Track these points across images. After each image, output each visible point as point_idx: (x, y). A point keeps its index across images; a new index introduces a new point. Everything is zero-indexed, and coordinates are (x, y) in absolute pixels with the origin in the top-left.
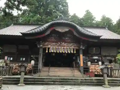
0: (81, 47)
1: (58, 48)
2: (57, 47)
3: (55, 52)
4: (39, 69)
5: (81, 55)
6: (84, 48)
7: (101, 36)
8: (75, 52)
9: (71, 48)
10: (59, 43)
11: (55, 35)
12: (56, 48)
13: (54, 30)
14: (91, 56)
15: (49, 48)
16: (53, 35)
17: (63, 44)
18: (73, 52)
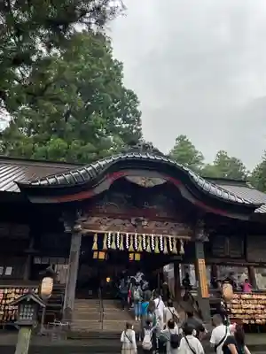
0: (200, 236)
1: (130, 236)
2: (127, 234)
3: (122, 248)
4: (68, 309)
5: (201, 262)
6: (207, 239)
7: (259, 206)
8: (182, 250)
9: (170, 237)
10: (133, 219)
11: (122, 195)
12: (125, 236)
14: (218, 264)
15: (101, 236)
17: (145, 223)
18: (175, 250)
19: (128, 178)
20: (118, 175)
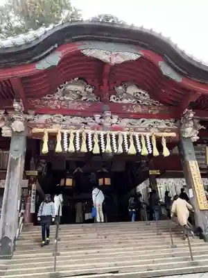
2: (90, 133)
5: (193, 164)
10: (97, 116)
11: (80, 88)
13: (79, 54)
16: (72, 87)
17: (115, 120)
18: (156, 153)
19: (85, 52)
20: (69, 49)
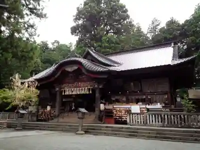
0: (96, 86)
6: (100, 87)
8: (91, 92)
9: (86, 88)
17: (80, 84)
18: (88, 93)
19: (66, 69)
20: (61, 70)
